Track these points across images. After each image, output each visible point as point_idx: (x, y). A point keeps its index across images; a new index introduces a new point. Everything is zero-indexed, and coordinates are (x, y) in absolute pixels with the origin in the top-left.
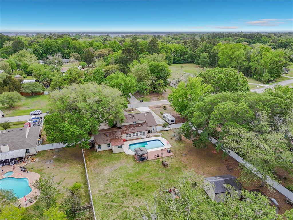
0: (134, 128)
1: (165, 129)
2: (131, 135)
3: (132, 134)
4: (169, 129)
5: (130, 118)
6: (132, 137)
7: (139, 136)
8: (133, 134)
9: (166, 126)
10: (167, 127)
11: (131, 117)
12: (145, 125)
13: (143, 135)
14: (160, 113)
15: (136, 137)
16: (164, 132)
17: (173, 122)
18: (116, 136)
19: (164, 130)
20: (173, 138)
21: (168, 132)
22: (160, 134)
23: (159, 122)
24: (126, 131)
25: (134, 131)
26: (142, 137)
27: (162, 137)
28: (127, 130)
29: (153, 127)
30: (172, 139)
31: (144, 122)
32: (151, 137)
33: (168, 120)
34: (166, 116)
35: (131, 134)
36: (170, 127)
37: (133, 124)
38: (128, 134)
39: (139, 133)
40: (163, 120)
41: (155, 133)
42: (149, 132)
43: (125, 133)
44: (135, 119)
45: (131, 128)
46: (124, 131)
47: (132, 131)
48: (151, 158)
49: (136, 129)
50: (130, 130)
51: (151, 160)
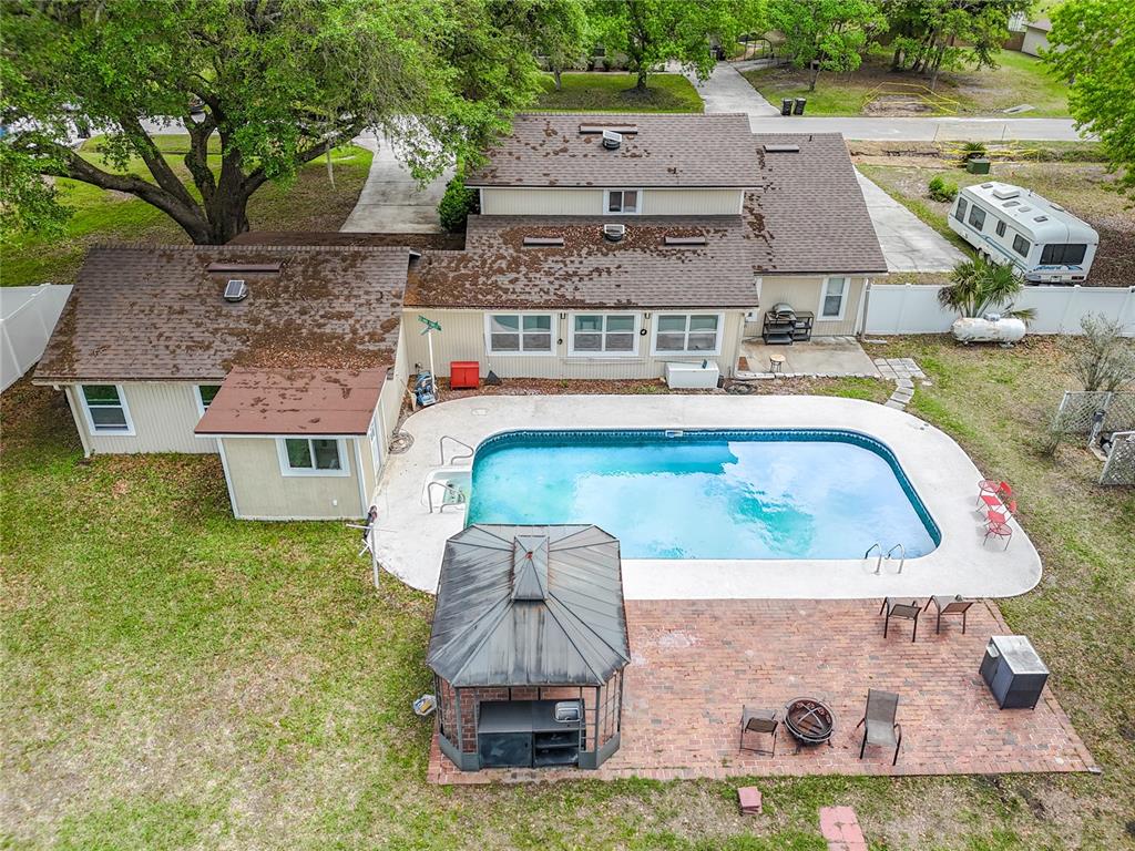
0: (599, 261)
1: (973, 327)
2: (554, 333)
3: (564, 326)
4: (1016, 327)
5: (577, 146)
6: (563, 355)
7: (644, 354)
8: (581, 320)
9: (980, 299)
10: (993, 309)
11: (597, 141)
12: (735, 250)
13: (686, 353)
14: (927, 192)
15: (604, 362)
16: (948, 357)
17: (1065, 272)
18: (340, 306)
19: (950, 339)
20: (1067, 452)
21: (1001, 362)
22: (903, 371)
23: (912, 251)
24: (503, 280)
25: (589, 291)
26: (679, 373)
27: (920, 408)
28: (515, 264)
29: (824, 287)
30: (1046, 455)
31: (734, 204)
32: (792, 385)
33: (1007, 242)
34: (998, 204)
35: (554, 315)
36: (1024, 314)
37: (606, 212)
38: (520, 314)
39: (647, 324)
40: (948, 244)
41: (840, 347)
42: (781, 329)
43: (480, 297)
44: (634, 156)
45: (559, 258)
46: (476, 277)
47: (563, 283)
48: (673, 753)
49: (619, 267)
50: (548, 273)
51: (673, 784)
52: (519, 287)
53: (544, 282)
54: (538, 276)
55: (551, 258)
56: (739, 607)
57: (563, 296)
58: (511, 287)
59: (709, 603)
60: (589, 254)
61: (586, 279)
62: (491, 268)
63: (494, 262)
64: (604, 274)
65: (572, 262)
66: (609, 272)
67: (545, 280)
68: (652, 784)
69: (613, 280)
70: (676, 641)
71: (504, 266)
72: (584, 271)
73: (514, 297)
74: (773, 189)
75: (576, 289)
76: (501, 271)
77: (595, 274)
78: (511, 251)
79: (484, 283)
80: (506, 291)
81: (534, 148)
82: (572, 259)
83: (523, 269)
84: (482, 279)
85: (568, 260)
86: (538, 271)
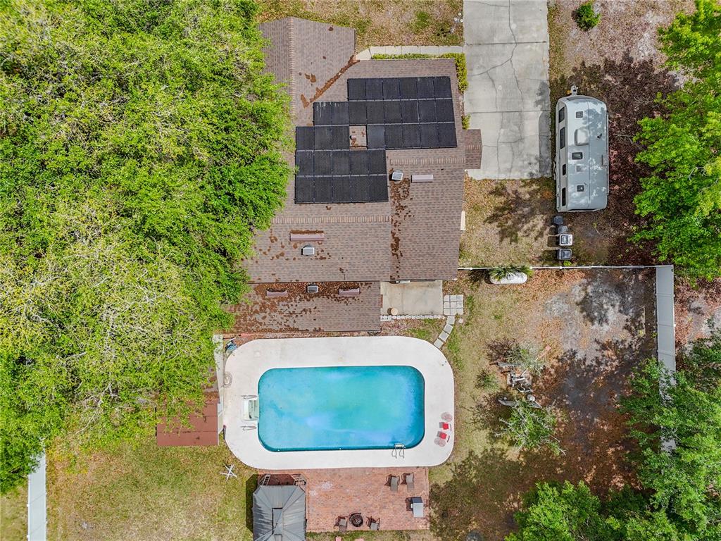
0: (305, 304)
5: (289, 251)
25: (301, 323)
28: (263, 307)
43: (249, 328)
44: (322, 258)
45: (285, 303)
46: (245, 315)
47: (288, 318)
48: (322, 525)
49: (315, 308)
50: (280, 313)
51: (320, 534)
52: (267, 321)
53: (278, 317)
54: (275, 314)
55: (281, 303)
56: (348, 471)
57: (288, 326)
58: (263, 321)
59: (339, 469)
60: (300, 300)
61: (299, 315)
62: (252, 310)
63: (253, 307)
64: (308, 312)
65: (292, 305)
66: (310, 311)
67: (280, 316)
68: (315, 534)
69: (312, 316)
70: (327, 486)
71: (258, 309)
72: (298, 311)
73: (265, 327)
74: (410, 216)
75: (295, 322)
76: (256, 312)
77: (304, 313)
78: (261, 299)
79: (250, 320)
80: (261, 324)
81: (265, 253)
82: (291, 303)
83: (268, 310)
84: (248, 317)
85: (290, 304)
86: (275, 311)
